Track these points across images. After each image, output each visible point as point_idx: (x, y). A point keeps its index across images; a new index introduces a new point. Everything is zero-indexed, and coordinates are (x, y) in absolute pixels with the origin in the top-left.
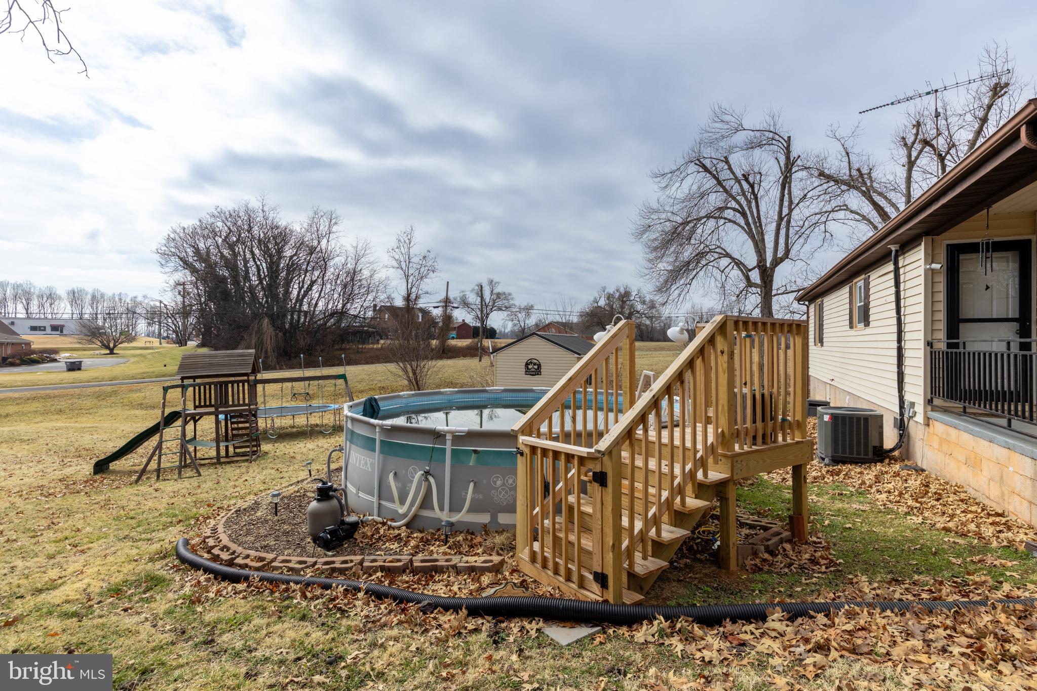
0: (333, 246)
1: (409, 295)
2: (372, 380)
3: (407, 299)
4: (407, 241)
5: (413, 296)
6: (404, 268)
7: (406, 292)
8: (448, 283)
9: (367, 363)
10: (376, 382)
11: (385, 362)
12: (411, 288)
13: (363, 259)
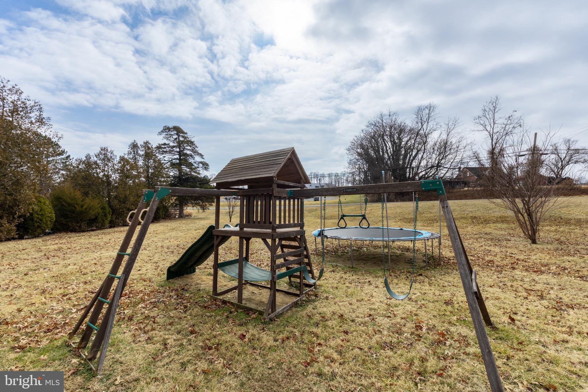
0: (431, 127)
1: (493, 149)
2: (463, 211)
3: (492, 153)
4: (492, 108)
5: (497, 150)
6: (489, 130)
7: (491, 147)
8: (536, 134)
9: (456, 199)
10: (468, 212)
11: (472, 199)
12: (496, 144)
13: (452, 132)
